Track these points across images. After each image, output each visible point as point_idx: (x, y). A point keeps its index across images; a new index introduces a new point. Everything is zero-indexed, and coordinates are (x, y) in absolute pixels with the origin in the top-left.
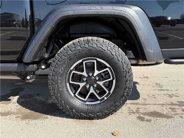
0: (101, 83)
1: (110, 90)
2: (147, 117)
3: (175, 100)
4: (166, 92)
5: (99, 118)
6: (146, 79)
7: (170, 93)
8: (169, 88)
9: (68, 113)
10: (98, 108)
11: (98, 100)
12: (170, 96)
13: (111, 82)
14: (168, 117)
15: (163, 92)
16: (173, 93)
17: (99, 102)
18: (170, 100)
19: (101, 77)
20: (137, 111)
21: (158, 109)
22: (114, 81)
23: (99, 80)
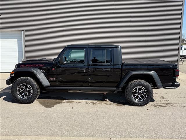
0: (143, 94)
1: (145, 97)
2: (157, 107)
3: (169, 102)
4: (165, 99)
5: (142, 106)
6: (157, 94)
7: (167, 100)
8: (167, 98)
9: (132, 104)
10: (141, 103)
11: (141, 100)
12: (167, 101)
13: (146, 94)
14: (165, 107)
15: (164, 99)
16: (169, 100)
17: (142, 101)
18: (167, 102)
19: (143, 92)
20: (154, 105)
21: (162, 105)
22: (147, 94)
23: (142, 93)
